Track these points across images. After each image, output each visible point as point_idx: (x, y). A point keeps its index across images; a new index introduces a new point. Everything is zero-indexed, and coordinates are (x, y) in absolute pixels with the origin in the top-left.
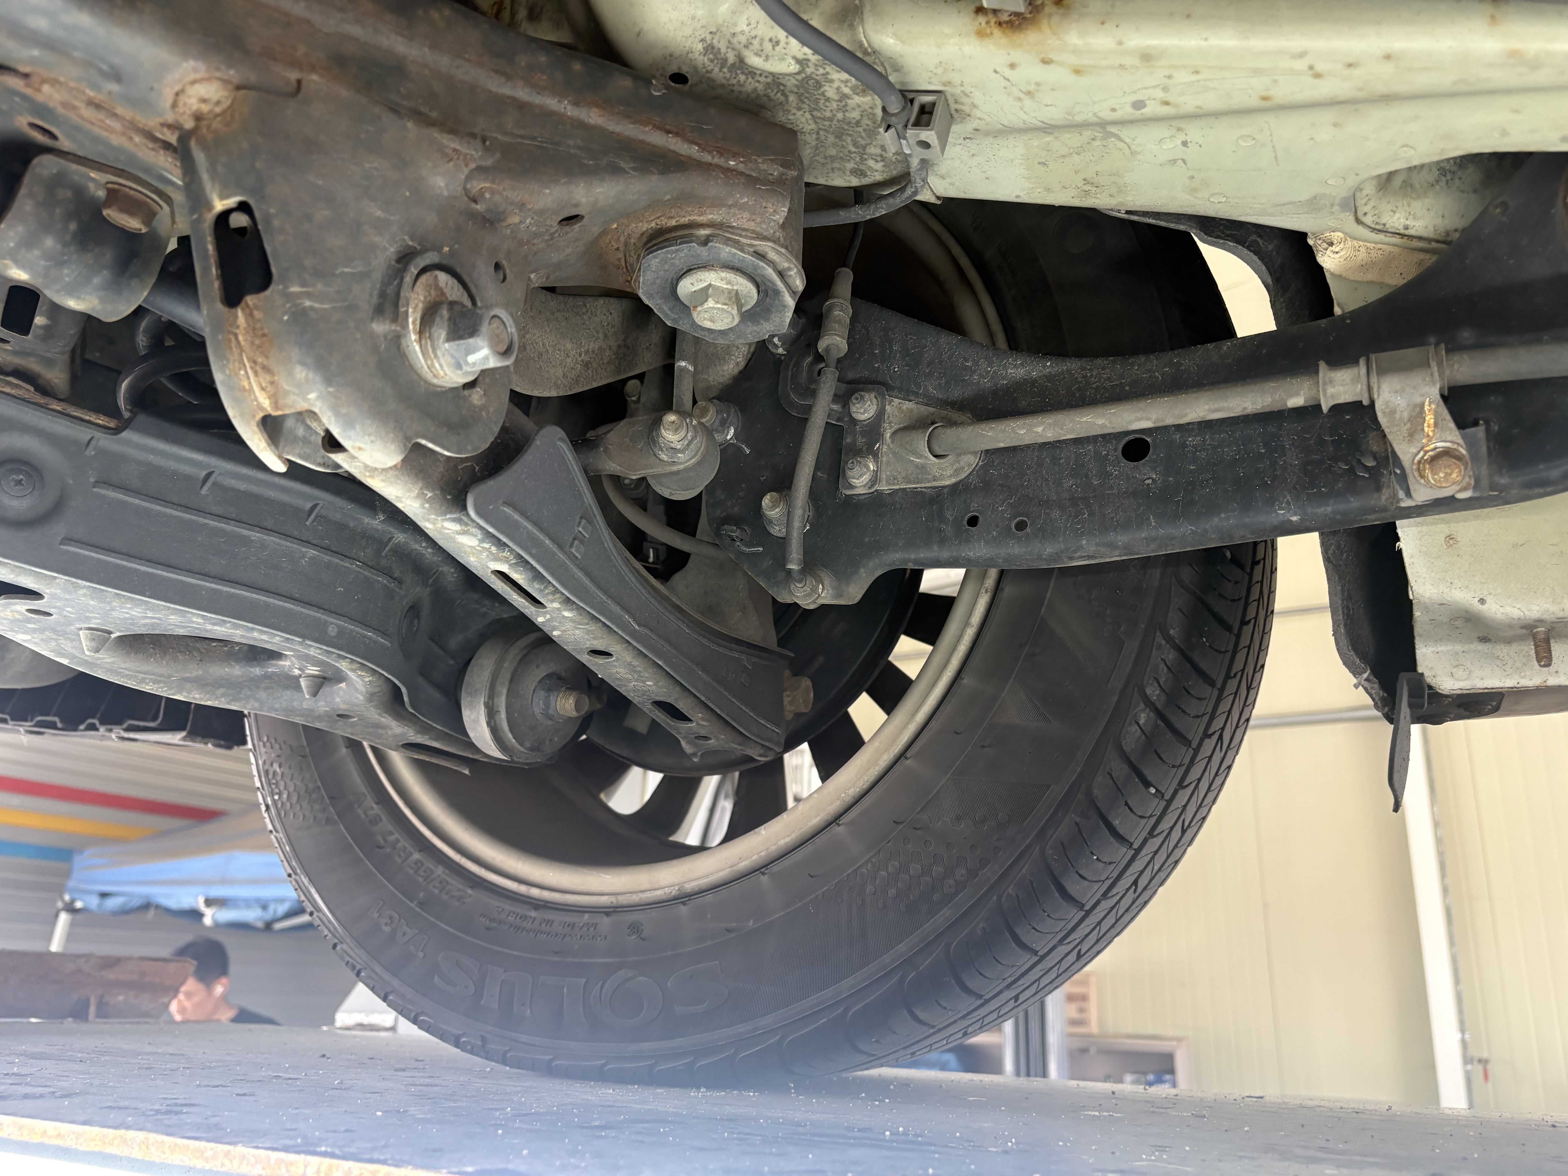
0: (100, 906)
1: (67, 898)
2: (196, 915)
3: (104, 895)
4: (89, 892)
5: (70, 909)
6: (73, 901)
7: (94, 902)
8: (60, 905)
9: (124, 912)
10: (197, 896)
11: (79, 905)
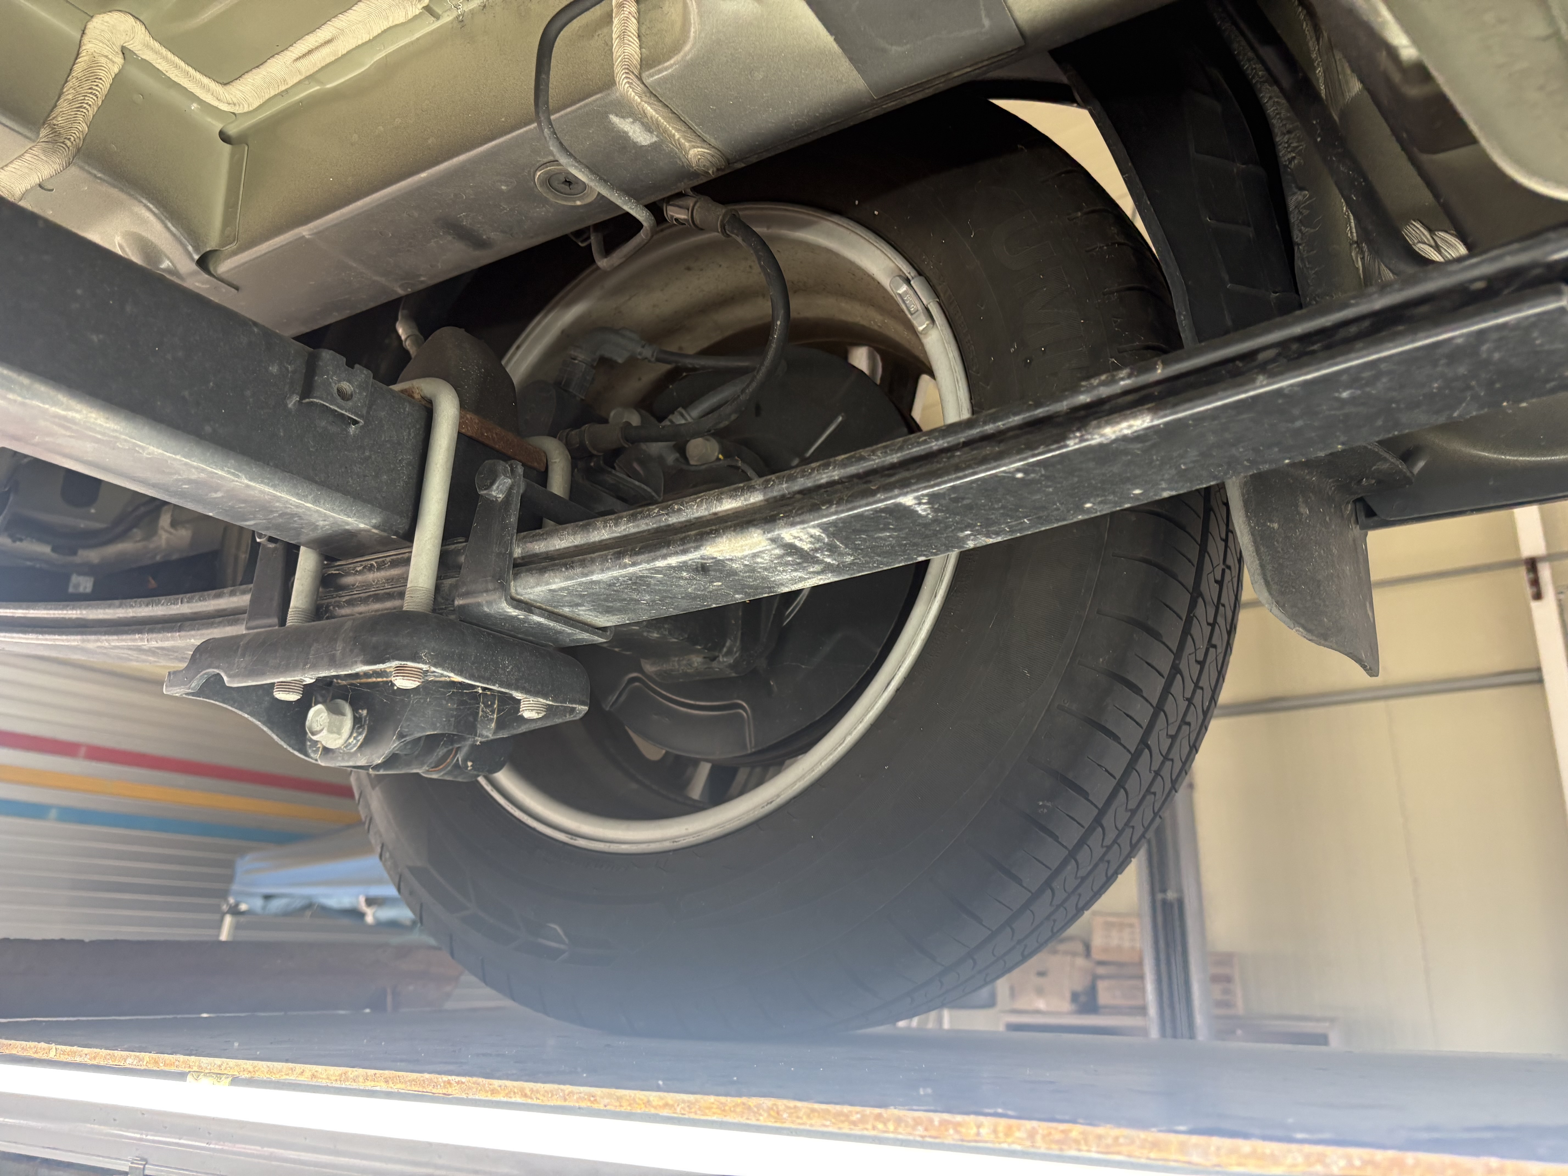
0: (264, 908)
1: (232, 900)
2: (356, 914)
3: (268, 897)
4: (252, 895)
5: (235, 911)
6: (237, 905)
7: (258, 904)
8: (225, 908)
9: (287, 914)
10: (357, 896)
11: (243, 907)
